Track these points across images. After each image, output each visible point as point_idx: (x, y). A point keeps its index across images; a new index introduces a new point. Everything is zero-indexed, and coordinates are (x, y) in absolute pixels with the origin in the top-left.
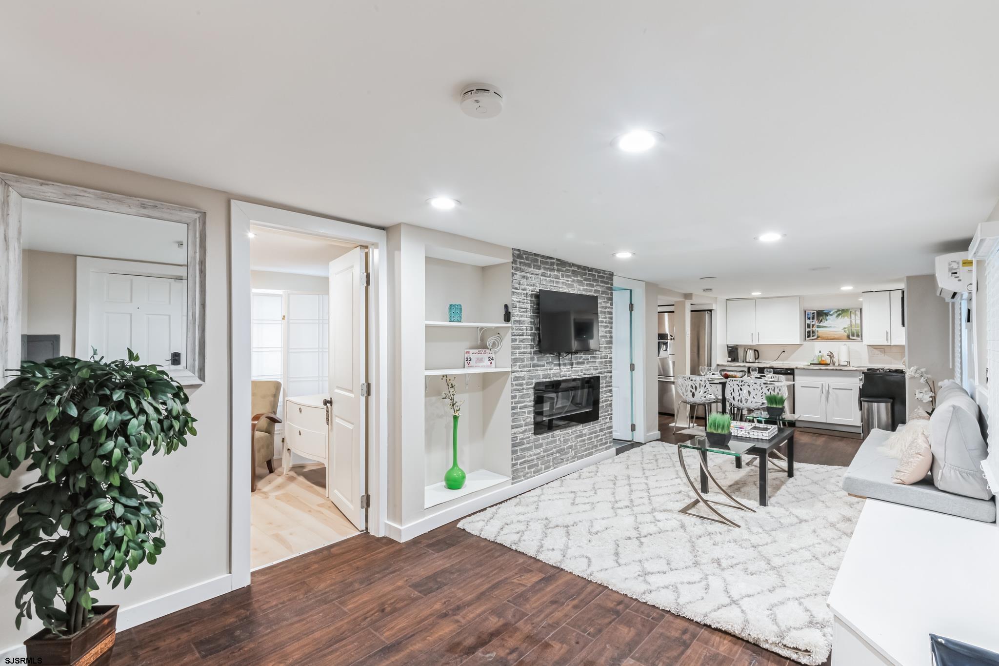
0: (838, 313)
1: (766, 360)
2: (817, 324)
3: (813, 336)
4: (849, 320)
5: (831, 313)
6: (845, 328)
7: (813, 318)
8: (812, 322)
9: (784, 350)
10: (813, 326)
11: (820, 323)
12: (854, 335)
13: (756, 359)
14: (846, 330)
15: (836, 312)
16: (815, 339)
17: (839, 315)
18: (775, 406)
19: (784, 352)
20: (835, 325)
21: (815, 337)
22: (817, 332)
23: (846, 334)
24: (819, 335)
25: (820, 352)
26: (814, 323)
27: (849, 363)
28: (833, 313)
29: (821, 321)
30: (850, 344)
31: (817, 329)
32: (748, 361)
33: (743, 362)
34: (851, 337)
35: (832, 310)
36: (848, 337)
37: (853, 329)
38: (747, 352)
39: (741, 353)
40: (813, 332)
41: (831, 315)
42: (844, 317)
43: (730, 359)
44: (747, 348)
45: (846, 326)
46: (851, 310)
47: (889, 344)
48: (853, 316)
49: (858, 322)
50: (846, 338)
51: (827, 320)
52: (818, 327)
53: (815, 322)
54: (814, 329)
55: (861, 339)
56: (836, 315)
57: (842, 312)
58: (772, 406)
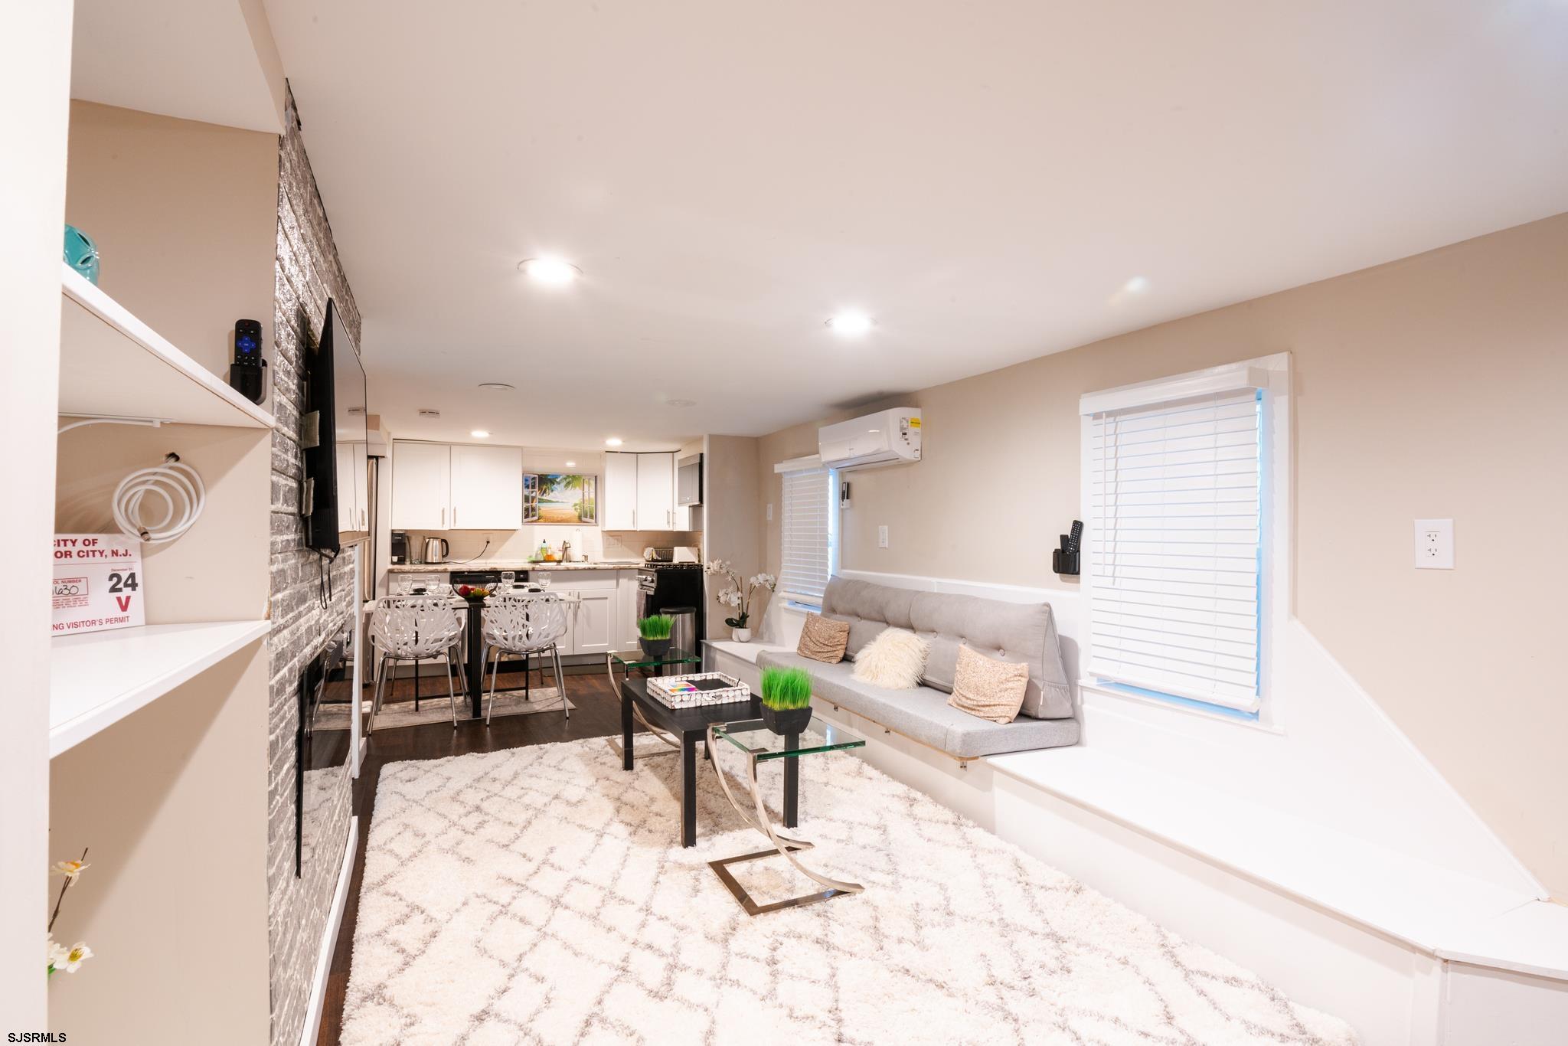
0: (568, 480)
1: (458, 558)
2: (538, 496)
3: (533, 516)
4: (581, 492)
5: (558, 480)
6: (576, 505)
7: (533, 487)
8: (532, 492)
9: (488, 539)
10: (533, 498)
11: (543, 494)
12: (587, 516)
13: (443, 556)
14: (577, 507)
15: (565, 479)
16: (535, 521)
17: (569, 483)
18: (659, 638)
19: (488, 542)
20: (563, 500)
21: (536, 518)
22: (539, 509)
23: (577, 514)
24: (542, 514)
25: (544, 542)
26: (534, 494)
27: (586, 557)
28: (561, 480)
29: (545, 492)
30: (584, 529)
31: (538, 505)
32: (429, 560)
33: (421, 563)
34: (584, 519)
35: (560, 476)
36: (580, 518)
37: (586, 506)
38: (427, 544)
39: (415, 546)
40: (533, 509)
41: (559, 483)
42: (575, 487)
43: (395, 559)
44: (428, 536)
45: (577, 502)
46: (583, 478)
47: (635, 529)
48: (586, 486)
49: (592, 496)
50: (577, 519)
51: (552, 491)
52: (540, 501)
53: (536, 493)
54: (534, 504)
55: (596, 522)
56: (565, 483)
57: (572, 479)
58: (656, 639)
